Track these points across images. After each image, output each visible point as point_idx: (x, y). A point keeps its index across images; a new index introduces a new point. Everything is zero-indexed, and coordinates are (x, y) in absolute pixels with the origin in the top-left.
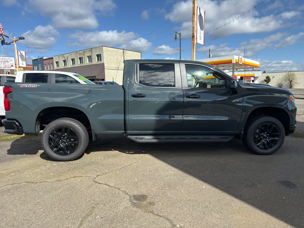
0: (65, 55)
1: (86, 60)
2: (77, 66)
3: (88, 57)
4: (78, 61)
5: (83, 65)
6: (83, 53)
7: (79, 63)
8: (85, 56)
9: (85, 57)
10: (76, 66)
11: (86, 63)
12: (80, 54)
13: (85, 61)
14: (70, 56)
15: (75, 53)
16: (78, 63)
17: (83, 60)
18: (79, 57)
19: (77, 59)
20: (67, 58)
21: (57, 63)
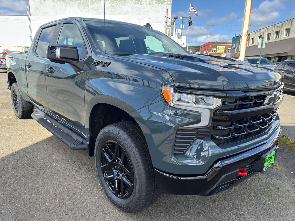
0: (262, 31)
1: (283, 34)
2: (272, 41)
3: (286, 30)
4: (273, 36)
5: (279, 39)
6: (281, 26)
7: (275, 38)
8: (283, 29)
9: (282, 31)
10: (270, 42)
11: (282, 37)
12: (278, 27)
13: (281, 35)
14: (266, 31)
15: (273, 27)
16: (273, 37)
17: (280, 33)
18: (275, 31)
19: (274, 33)
20: (263, 34)
21: (253, 39)
